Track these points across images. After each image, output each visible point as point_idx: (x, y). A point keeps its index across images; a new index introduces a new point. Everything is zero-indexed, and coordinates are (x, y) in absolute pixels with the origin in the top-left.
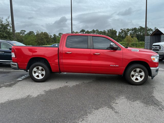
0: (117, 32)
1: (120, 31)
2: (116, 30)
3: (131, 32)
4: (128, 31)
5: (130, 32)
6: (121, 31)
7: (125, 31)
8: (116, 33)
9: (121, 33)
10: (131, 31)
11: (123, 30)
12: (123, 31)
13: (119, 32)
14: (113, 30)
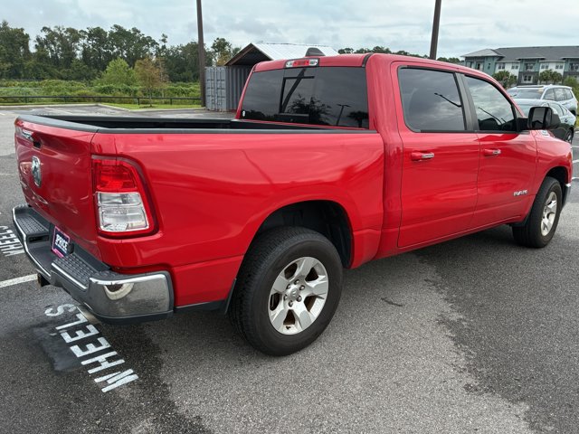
0: (27, 36)
1: (43, 35)
2: (22, 30)
3: (85, 41)
4: (76, 40)
5: (82, 41)
6: (47, 33)
7: (61, 37)
8: (27, 43)
9: (46, 42)
10: (84, 37)
11: (54, 34)
12: (52, 36)
13: (38, 40)
14: (8, 28)
